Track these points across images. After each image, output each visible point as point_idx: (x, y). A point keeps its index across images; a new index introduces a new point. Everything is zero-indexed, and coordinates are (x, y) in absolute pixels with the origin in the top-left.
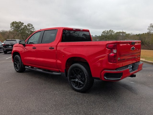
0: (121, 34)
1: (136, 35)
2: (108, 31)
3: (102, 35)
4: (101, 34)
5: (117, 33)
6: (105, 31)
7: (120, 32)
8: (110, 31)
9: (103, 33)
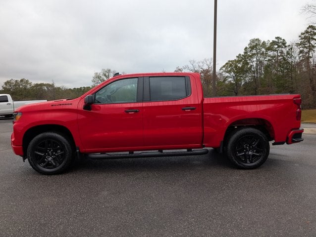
0: (46, 88)
1: (70, 89)
2: (16, 81)
3: (4, 88)
4: (2, 87)
5: (37, 85)
6: (11, 81)
7: (43, 84)
8: (22, 81)
9: (6, 84)
